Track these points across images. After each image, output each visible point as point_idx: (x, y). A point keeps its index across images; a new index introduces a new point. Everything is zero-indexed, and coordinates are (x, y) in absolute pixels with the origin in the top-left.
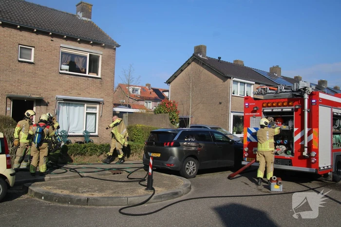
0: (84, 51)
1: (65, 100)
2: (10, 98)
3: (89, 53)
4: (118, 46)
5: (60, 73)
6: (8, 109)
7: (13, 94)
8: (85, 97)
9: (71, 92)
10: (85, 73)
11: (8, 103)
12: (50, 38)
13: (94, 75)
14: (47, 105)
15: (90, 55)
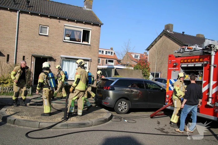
0: (80, 28)
1: (66, 58)
2: (34, 56)
3: (83, 29)
4: (102, 24)
5: (64, 42)
6: (33, 62)
7: (35, 54)
8: (79, 57)
9: (70, 53)
10: (80, 42)
11: (33, 59)
12: (58, 21)
13: (86, 43)
14: (55, 61)
15: (83, 30)
